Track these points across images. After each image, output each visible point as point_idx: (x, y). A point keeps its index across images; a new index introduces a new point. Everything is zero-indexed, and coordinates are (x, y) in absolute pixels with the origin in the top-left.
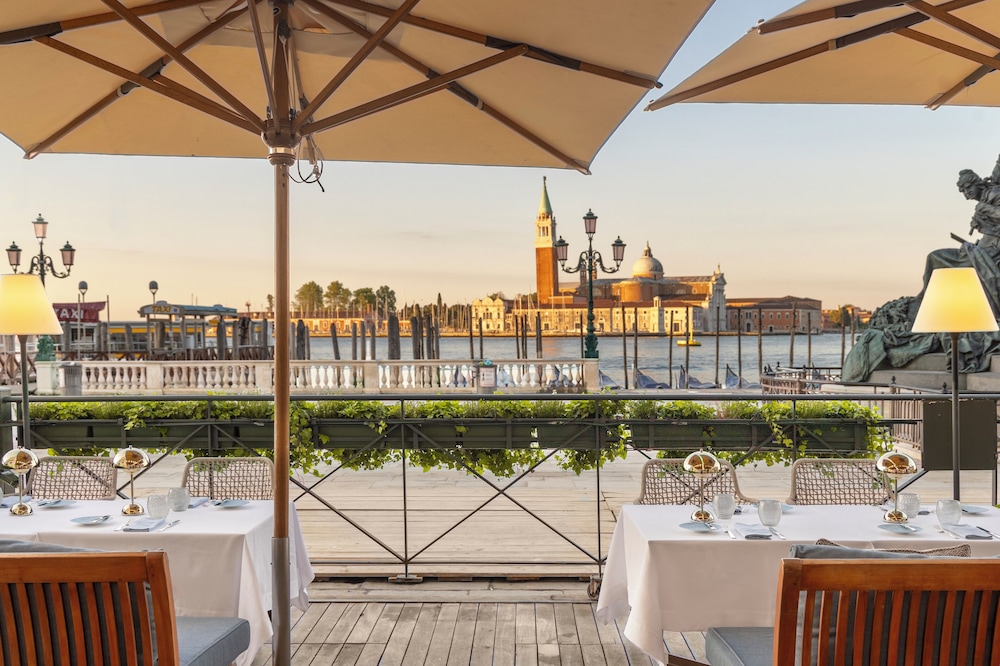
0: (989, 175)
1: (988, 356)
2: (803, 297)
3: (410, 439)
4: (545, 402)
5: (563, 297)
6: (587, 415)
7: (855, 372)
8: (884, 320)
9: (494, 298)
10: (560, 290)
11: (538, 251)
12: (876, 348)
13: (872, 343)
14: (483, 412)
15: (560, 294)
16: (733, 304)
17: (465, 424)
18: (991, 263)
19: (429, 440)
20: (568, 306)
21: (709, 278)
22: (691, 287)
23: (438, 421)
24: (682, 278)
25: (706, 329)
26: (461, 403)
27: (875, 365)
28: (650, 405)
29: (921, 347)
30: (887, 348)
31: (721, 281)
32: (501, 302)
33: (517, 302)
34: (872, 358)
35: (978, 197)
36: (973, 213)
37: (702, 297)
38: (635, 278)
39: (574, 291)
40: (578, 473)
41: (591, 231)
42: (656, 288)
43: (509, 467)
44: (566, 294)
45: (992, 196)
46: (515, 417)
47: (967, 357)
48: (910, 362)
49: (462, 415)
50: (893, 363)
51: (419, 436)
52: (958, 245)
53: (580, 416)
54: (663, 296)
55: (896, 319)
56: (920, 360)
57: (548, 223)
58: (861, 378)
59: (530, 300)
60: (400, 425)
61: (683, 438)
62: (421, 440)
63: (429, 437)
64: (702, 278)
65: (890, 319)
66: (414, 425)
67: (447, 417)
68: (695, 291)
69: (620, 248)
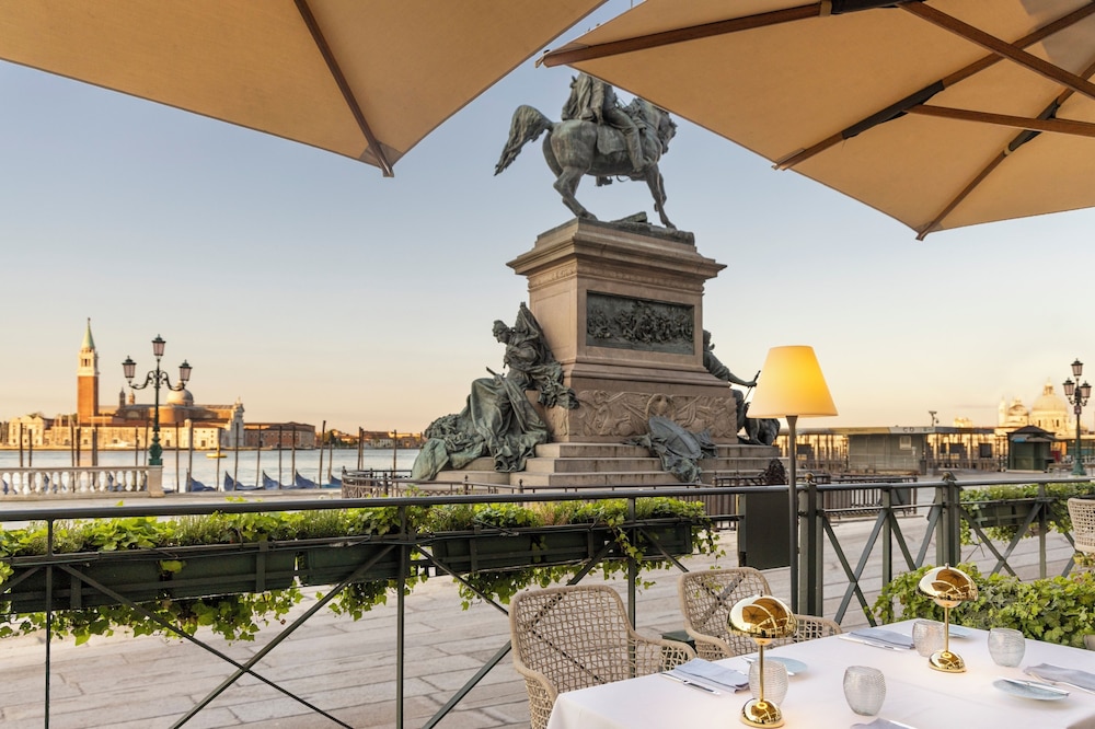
0: (514, 326)
1: (524, 459)
2: (302, 423)
3: (65, 593)
4: (321, 511)
5: (104, 418)
6: (387, 529)
7: (424, 473)
8: (438, 431)
9: (33, 417)
10: (100, 411)
11: (80, 378)
12: (441, 453)
13: (437, 449)
14: (212, 532)
15: (101, 415)
16: (250, 427)
17: (181, 556)
18: (519, 390)
19: (107, 591)
20: (108, 425)
21: (231, 407)
22: (217, 413)
23: (127, 556)
24: (209, 407)
25: (228, 445)
26: (167, 519)
27: (440, 467)
28: (466, 509)
29: (475, 452)
30: (448, 454)
31: (241, 409)
32: (41, 421)
33: (58, 421)
34: (438, 461)
35: (507, 342)
36: (504, 353)
37: (225, 421)
38: (169, 404)
39: (113, 412)
40: (358, 616)
41: (159, 354)
42: (187, 413)
43: (246, 618)
44: (106, 415)
45: (517, 341)
46: (270, 539)
47: (509, 460)
48: (467, 464)
49: (175, 541)
50: (454, 465)
51: (84, 585)
52: (492, 377)
53: (375, 531)
54: (193, 419)
55: (448, 431)
56: (474, 463)
57: (90, 356)
58: (429, 477)
59: (70, 419)
60: (43, 569)
61: (511, 555)
62: (87, 591)
63: (106, 585)
64: (226, 407)
65: (443, 430)
66: (74, 566)
67: (146, 545)
68: (220, 416)
69: (187, 370)
